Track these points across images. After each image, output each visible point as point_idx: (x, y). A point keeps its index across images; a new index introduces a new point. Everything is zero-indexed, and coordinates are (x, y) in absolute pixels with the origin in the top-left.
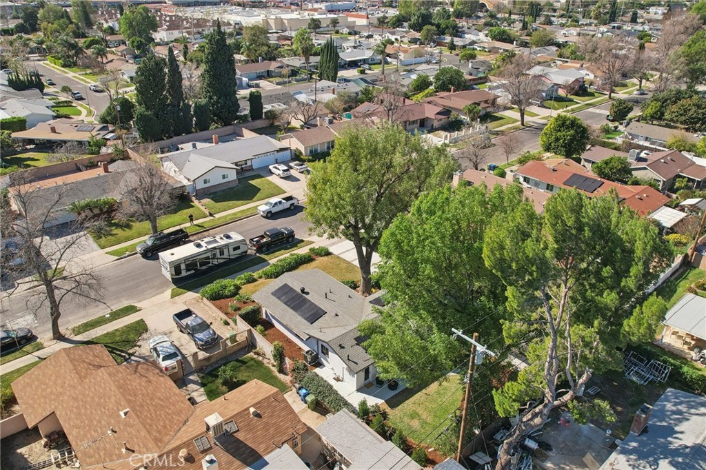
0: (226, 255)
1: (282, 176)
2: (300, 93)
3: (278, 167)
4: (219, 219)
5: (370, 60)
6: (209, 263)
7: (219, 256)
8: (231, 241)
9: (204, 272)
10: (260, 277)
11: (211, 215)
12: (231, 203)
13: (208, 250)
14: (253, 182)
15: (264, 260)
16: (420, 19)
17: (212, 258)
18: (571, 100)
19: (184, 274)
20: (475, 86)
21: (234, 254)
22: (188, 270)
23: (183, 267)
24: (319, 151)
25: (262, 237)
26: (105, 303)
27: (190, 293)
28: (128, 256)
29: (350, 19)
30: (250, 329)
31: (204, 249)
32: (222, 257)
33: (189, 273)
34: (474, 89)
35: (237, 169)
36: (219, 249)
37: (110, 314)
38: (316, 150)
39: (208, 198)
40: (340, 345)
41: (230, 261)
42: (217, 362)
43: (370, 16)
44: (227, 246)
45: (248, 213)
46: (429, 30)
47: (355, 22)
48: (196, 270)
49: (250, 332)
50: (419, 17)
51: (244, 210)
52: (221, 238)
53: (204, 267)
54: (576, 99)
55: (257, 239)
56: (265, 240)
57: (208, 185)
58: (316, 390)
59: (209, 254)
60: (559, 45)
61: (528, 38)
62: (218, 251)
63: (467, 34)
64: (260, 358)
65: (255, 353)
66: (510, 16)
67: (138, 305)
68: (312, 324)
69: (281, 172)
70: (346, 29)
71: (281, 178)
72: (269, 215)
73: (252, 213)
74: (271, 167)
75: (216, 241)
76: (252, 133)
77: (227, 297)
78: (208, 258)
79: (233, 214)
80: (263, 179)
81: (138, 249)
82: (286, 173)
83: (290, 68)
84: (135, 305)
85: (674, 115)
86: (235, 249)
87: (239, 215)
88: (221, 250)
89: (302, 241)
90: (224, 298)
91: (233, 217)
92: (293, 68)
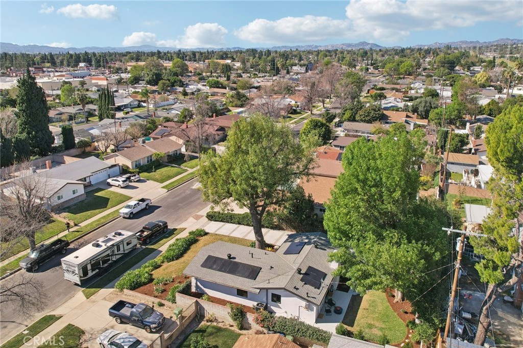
0: (121, 251)
1: (122, 186)
2: (93, 128)
3: (117, 179)
4: (86, 226)
5: (129, 105)
6: (109, 260)
7: (116, 253)
8: (124, 237)
9: (106, 270)
10: (163, 262)
11: (76, 225)
12: (89, 213)
13: (108, 248)
14: (99, 194)
15: (154, 250)
16: (154, 76)
17: (111, 255)
18: (290, 117)
19: (90, 274)
20: (226, 113)
21: (128, 248)
22: (93, 270)
23: (89, 267)
24: (142, 164)
25: (142, 231)
26: (13, 322)
27: (103, 290)
28: (11, 274)
29: (93, 81)
30: (197, 301)
31: (104, 247)
32: (119, 252)
33: (94, 273)
34: (226, 115)
35: (84, 184)
36: (117, 245)
37: (27, 329)
38: (140, 164)
39: (65, 212)
40: (295, 288)
41: (125, 255)
42: (177, 338)
43: (108, 78)
44: (122, 241)
45: (111, 218)
46: (164, 84)
47: (98, 83)
48: (99, 268)
49: (197, 303)
50: (153, 76)
51: (104, 216)
52: (114, 236)
53: (106, 265)
54: (292, 116)
55: (139, 234)
56: (146, 233)
57: (62, 201)
58: (294, 330)
59: (109, 252)
60: (256, 88)
61: (234, 85)
62: (116, 247)
63: (190, 85)
64: (215, 324)
65: (207, 321)
66: (211, 74)
67: (56, 313)
68: (255, 280)
69: (121, 183)
70: (94, 87)
71: (122, 188)
72: (132, 216)
73: (114, 217)
74: (109, 180)
75: (110, 240)
76: (74, 158)
77: (145, 284)
78: (108, 255)
79: (97, 221)
80: (106, 191)
81: (23, 264)
82: (125, 183)
83: (66, 115)
84: (52, 313)
85: (362, 117)
86: (128, 244)
87: (102, 221)
88: (118, 245)
89: (175, 230)
90: (142, 286)
91: (97, 223)
92: (70, 114)
